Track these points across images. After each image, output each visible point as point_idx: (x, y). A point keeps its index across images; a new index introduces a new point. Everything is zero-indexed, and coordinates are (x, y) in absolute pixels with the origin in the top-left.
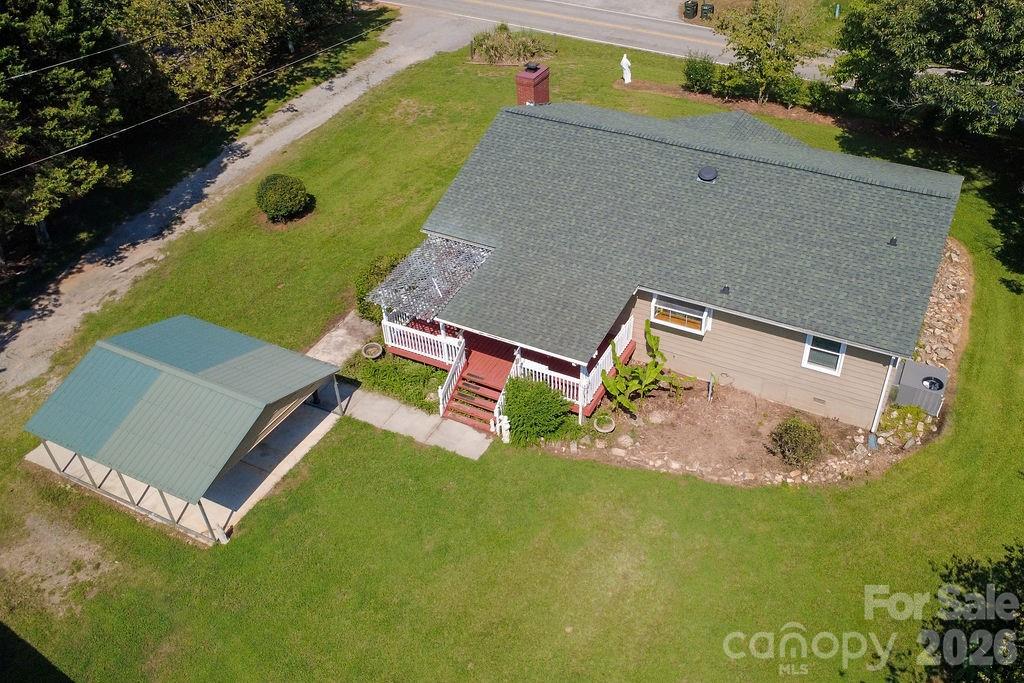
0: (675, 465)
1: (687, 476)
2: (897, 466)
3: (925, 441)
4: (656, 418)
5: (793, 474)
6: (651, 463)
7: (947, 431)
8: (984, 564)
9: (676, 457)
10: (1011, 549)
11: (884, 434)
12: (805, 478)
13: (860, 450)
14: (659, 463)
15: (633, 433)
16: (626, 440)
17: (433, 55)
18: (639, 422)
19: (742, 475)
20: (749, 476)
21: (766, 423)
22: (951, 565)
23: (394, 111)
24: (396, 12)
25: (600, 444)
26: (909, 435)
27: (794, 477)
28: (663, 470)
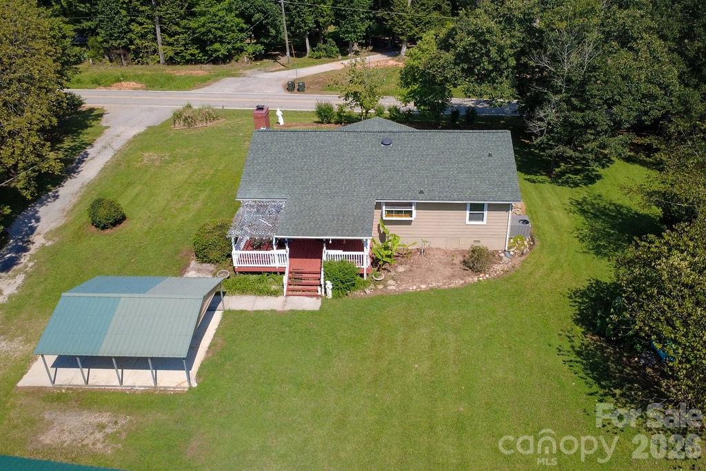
0: (423, 286)
1: (432, 289)
2: (524, 261)
3: (530, 249)
4: (401, 269)
5: (481, 275)
6: (411, 288)
7: (538, 243)
8: (582, 288)
9: (422, 282)
10: (590, 280)
11: (512, 250)
12: (487, 276)
13: (505, 259)
14: (415, 287)
15: (393, 278)
16: (391, 282)
17: (145, 128)
18: (393, 273)
19: (458, 282)
20: (461, 282)
21: (455, 258)
22: (569, 292)
23: (142, 160)
24: (102, 109)
25: (380, 287)
26: (523, 247)
27: (482, 277)
28: (418, 290)
